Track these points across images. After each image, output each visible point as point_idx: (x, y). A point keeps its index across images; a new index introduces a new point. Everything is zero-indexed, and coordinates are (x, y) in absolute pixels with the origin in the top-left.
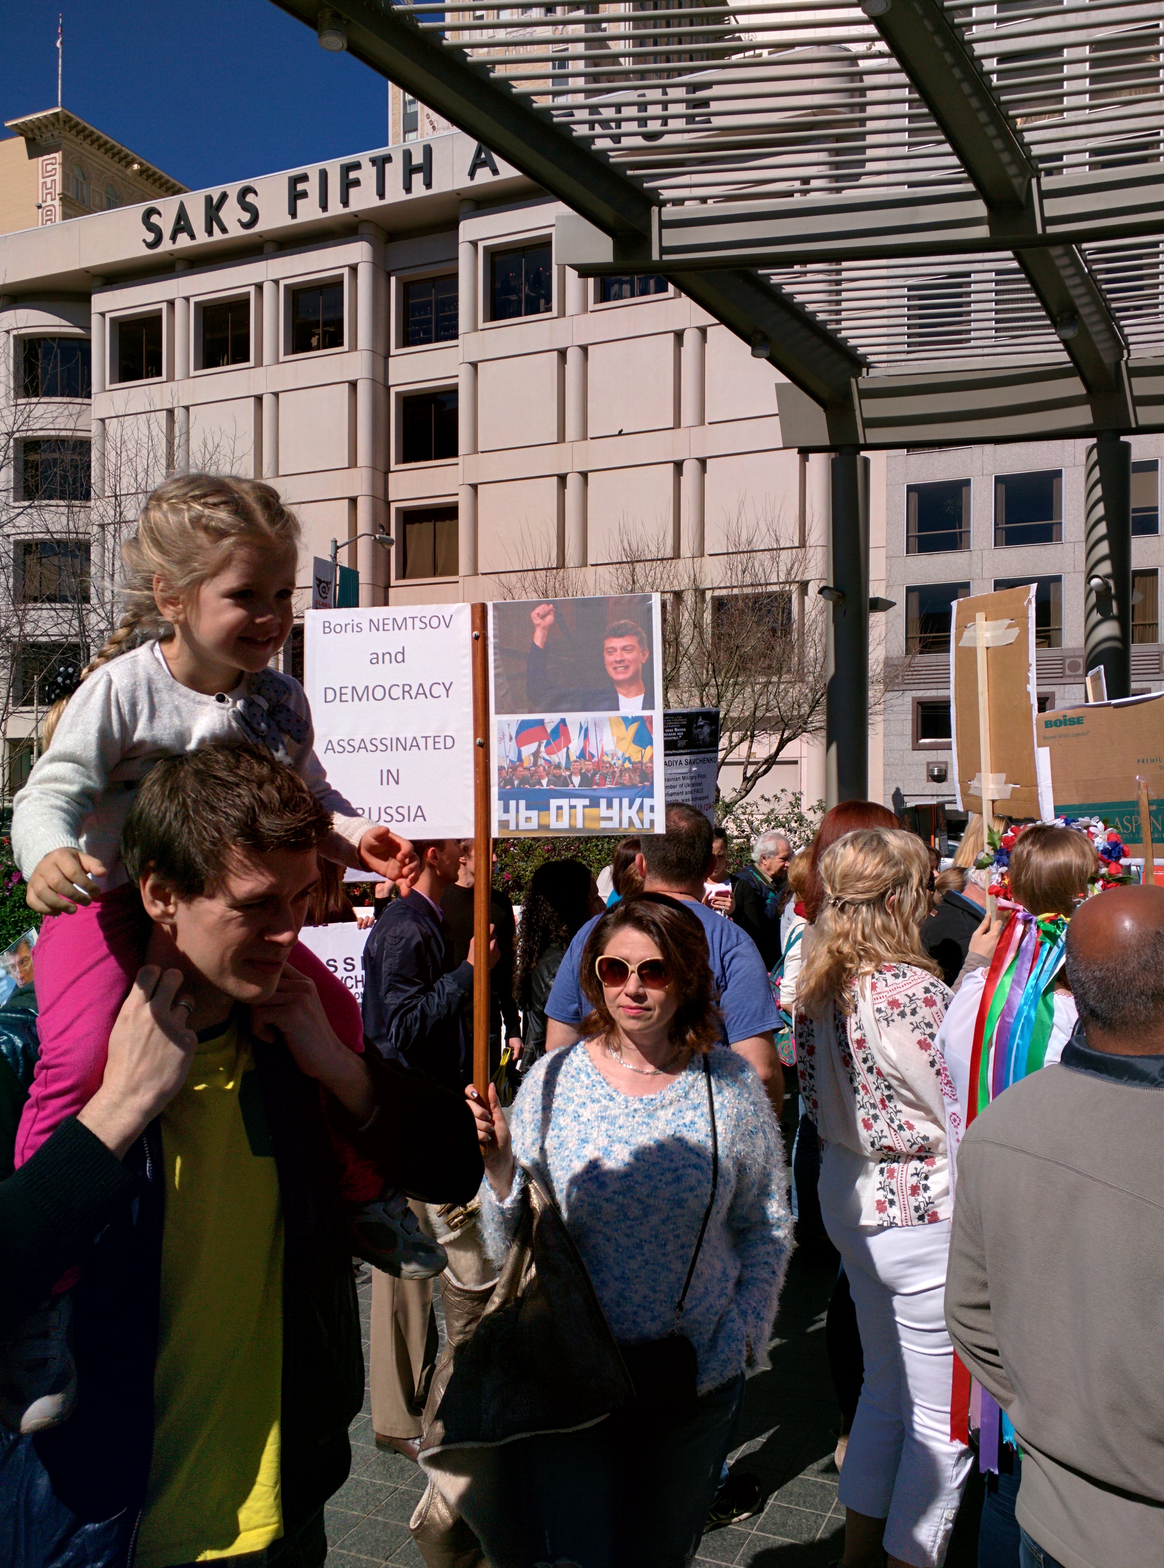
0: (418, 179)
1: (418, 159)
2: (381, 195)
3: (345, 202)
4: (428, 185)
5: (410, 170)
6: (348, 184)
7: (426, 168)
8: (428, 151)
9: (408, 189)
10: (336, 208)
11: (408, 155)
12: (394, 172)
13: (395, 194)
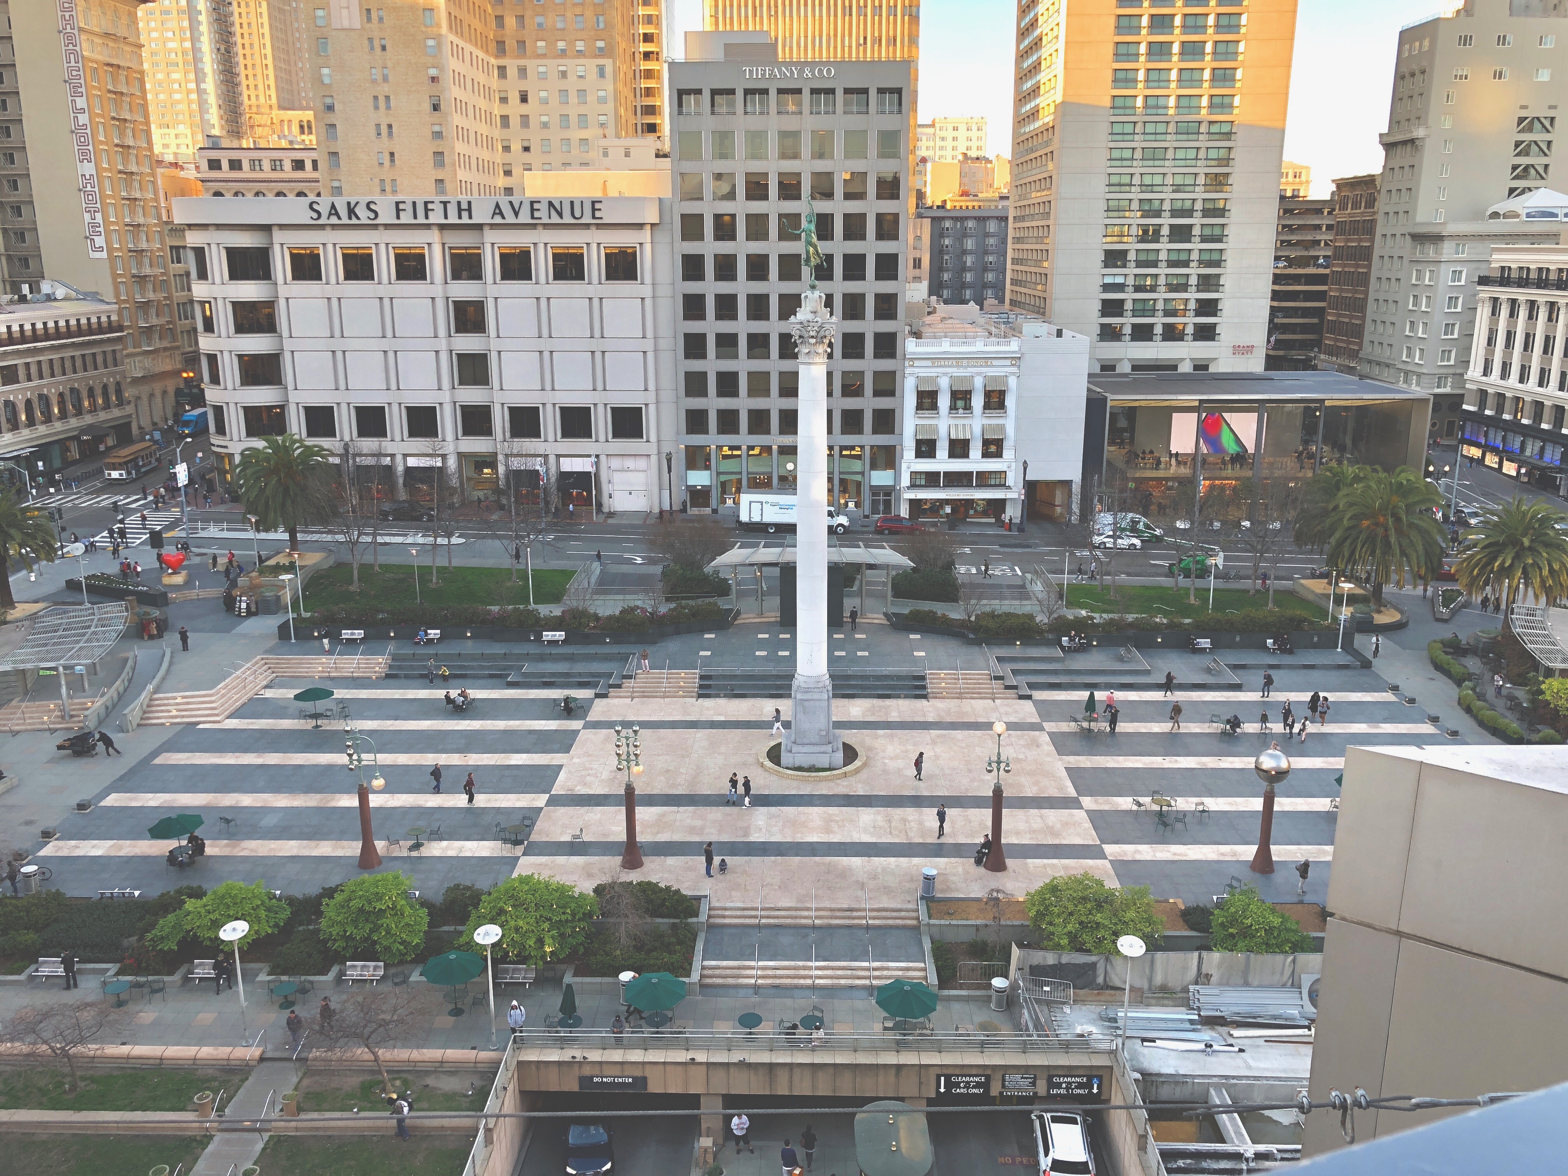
0: (465, 214)
1: (464, 206)
2: (446, 217)
3: (427, 217)
4: (470, 217)
5: (460, 210)
6: (427, 210)
7: (469, 210)
8: (469, 203)
9: (460, 217)
10: (421, 220)
11: (459, 203)
12: (452, 210)
13: (453, 219)
